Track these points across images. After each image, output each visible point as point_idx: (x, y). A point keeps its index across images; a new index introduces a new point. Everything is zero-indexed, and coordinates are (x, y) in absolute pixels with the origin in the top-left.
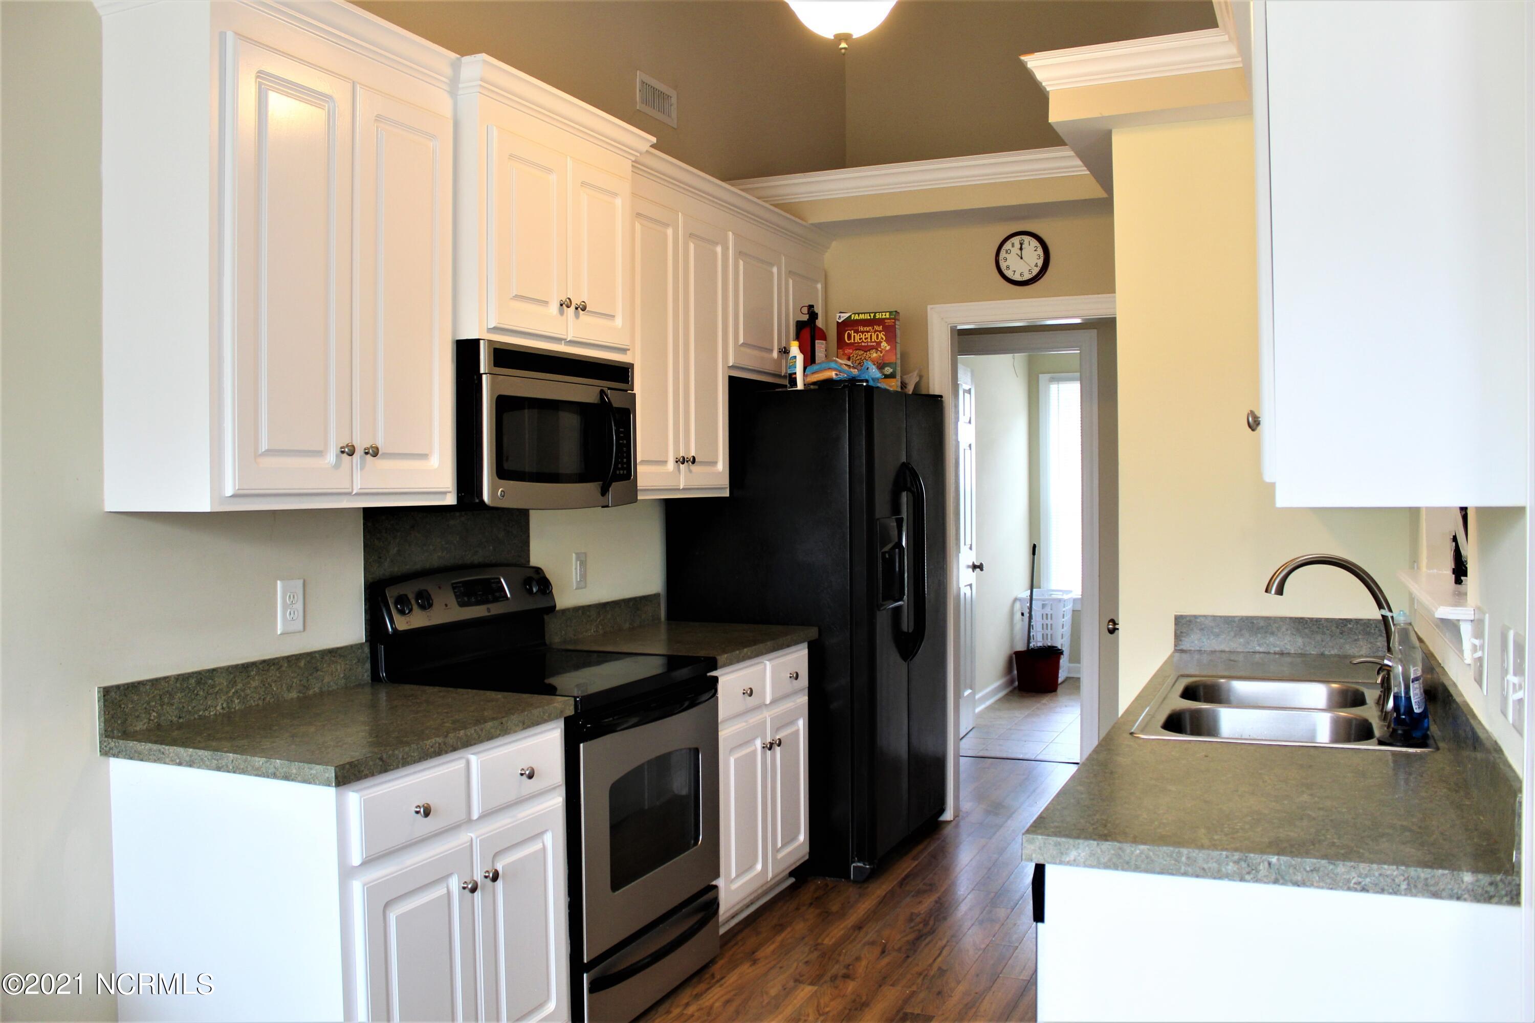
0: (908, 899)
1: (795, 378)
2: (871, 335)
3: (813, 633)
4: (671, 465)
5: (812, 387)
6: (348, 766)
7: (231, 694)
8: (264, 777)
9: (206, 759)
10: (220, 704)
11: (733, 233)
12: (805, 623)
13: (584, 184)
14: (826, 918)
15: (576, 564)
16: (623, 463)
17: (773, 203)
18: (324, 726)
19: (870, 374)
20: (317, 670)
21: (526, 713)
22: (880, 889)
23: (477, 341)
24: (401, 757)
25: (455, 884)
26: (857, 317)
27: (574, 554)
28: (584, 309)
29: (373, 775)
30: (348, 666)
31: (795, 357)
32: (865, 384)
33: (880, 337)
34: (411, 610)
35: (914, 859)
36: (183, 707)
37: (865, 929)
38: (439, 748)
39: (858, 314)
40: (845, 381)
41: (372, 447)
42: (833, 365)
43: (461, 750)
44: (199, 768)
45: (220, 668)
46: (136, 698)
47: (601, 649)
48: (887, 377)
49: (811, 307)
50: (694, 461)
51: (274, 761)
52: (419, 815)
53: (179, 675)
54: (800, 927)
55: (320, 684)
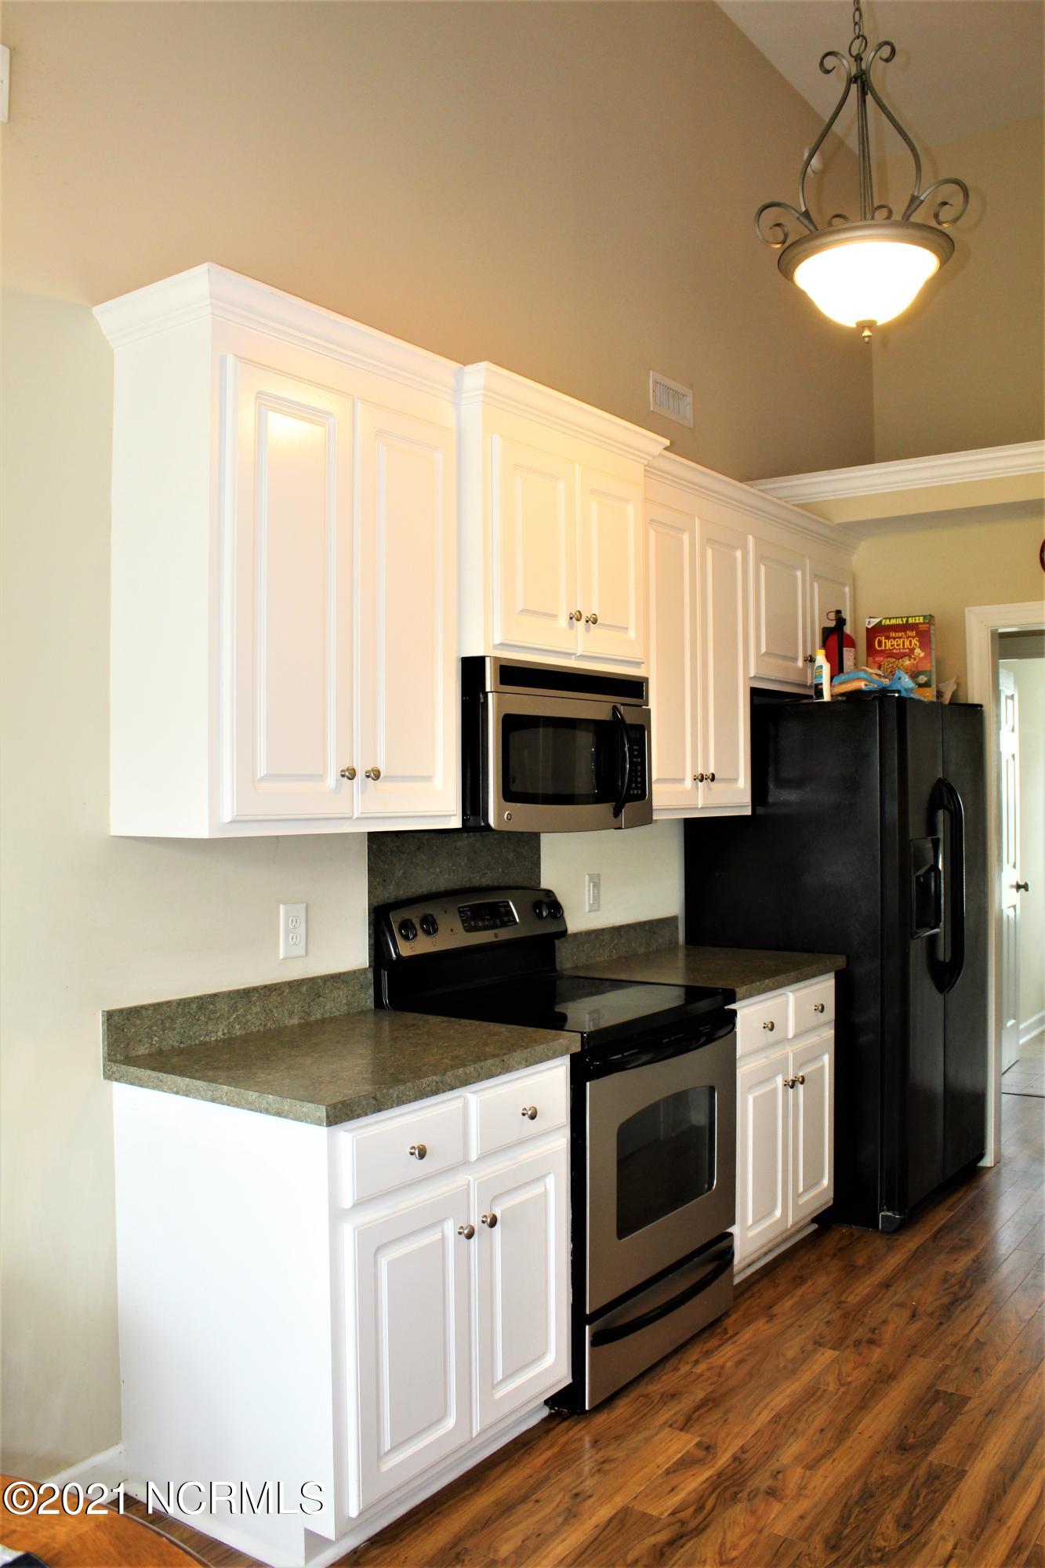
0: (943, 1256)
1: (822, 689)
2: (904, 642)
3: (841, 961)
4: (689, 783)
5: (840, 698)
6: (340, 1106)
7: (231, 1020)
8: (257, 1112)
9: (201, 1089)
10: (221, 1030)
11: (754, 537)
12: (832, 951)
13: (593, 491)
14: (851, 1272)
15: (589, 886)
16: (636, 782)
17: (794, 503)
18: (322, 1057)
19: (903, 684)
20: (320, 996)
21: (529, 1050)
22: (911, 1242)
23: (481, 660)
24: (395, 1096)
25: (450, 1228)
26: (888, 622)
27: (587, 876)
28: (595, 622)
29: (366, 1114)
30: (350, 992)
31: (821, 667)
32: (897, 695)
33: (913, 643)
34: (415, 936)
35: (950, 1209)
36: (185, 1032)
37: (893, 1288)
38: (436, 1087)
39: (890, 619)
40: (875, 692)
41: (373, 770)
42: (862, 675)
43: (460, 1089)
44: (194, 1098)
45: (221, 993)
46: (138, 1022)
47: (613, 977)
48: (920, 686)
49: (838, 612)
50: (713, 779)
51: (266, 1095)
52: (413, 1157)
53: (181, 1000)
54: (822, 1281)
55: (322, 1010)
